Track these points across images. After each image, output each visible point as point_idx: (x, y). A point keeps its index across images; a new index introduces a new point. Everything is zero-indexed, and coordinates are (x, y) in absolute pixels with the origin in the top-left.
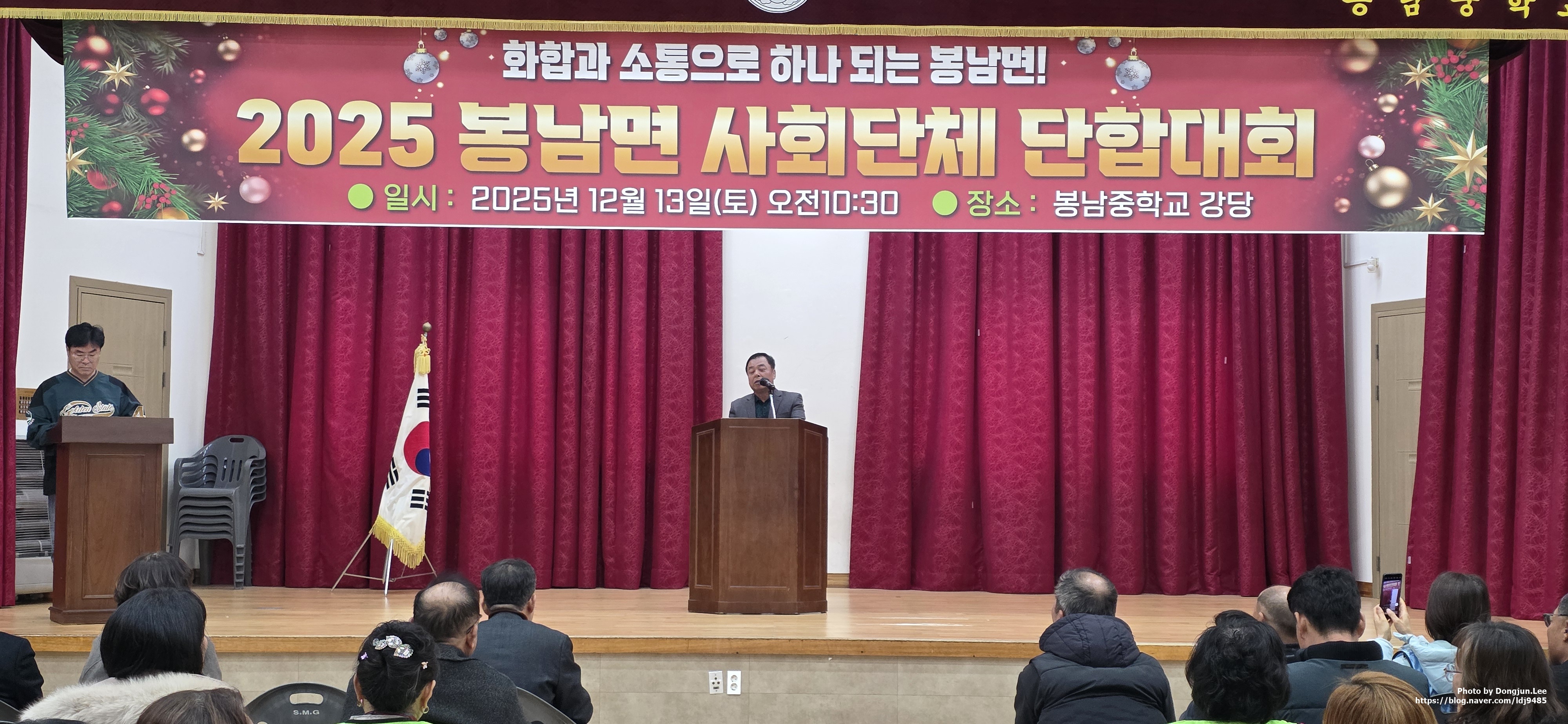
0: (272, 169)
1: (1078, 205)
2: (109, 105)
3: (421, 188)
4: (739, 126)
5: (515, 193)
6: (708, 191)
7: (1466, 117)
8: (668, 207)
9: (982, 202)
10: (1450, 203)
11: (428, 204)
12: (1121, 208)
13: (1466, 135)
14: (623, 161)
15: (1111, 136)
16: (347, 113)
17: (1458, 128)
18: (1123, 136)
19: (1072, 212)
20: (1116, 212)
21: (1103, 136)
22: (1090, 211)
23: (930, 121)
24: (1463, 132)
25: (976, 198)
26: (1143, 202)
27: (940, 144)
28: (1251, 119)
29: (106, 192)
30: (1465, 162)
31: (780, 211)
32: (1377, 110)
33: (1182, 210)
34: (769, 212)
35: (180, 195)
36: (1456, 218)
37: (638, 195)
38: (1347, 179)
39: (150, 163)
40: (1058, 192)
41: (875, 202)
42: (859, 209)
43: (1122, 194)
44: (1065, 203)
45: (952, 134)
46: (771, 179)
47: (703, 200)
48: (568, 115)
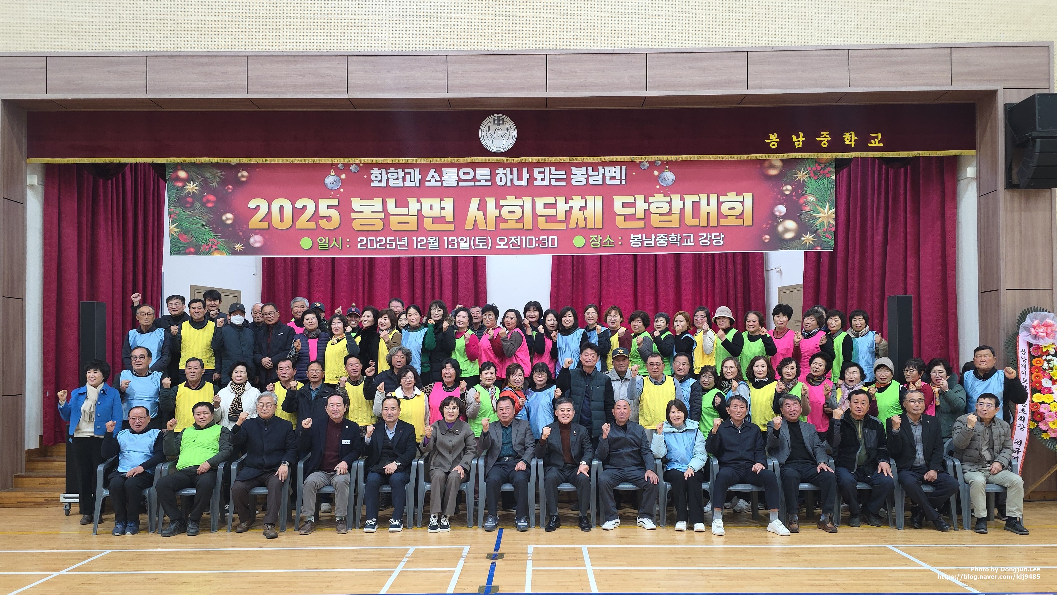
0: (265, 231)
1: (641, 241)
2: (188, 203)
3: (334, 239)
4: (482, 207)
5: (378, 240)
6: (468, 238)
7: (824, 195)
8: (450, 246)
9: (597, 240)
10: (817, 236)
11: (338, 246)
12: (662, 242)
13: (825, 204)
14: (428, 225)
15: (657, 208)
16: (299, 204)
17: (821, 201)
18: (662, 208)
19: (639, 244)
20: (659, 244)
21: (653, 208)
22: (647, 244)
23: (571, 203)
24: (823, 202)
25: (594, 239)
26: (672, 239)
27: (576, 214)
28: (722, 199)
29: (187, 243)
30: (824, 216)
31: (502, 247)
32: (782, 193)
33: (690, 242)
34: (497, 247)
35: (222, 244)
36: (820, 243)
37: (436, 240)
38: (768, 226)
39: (208, 230)
40: (632, 235)
41: (546, 241)
42: (539, 245)
43: (662, 235)
44: (635, 240)
45: (582, 208)
46: (497, 231)
47: (466, 242)
48: (402, 203)
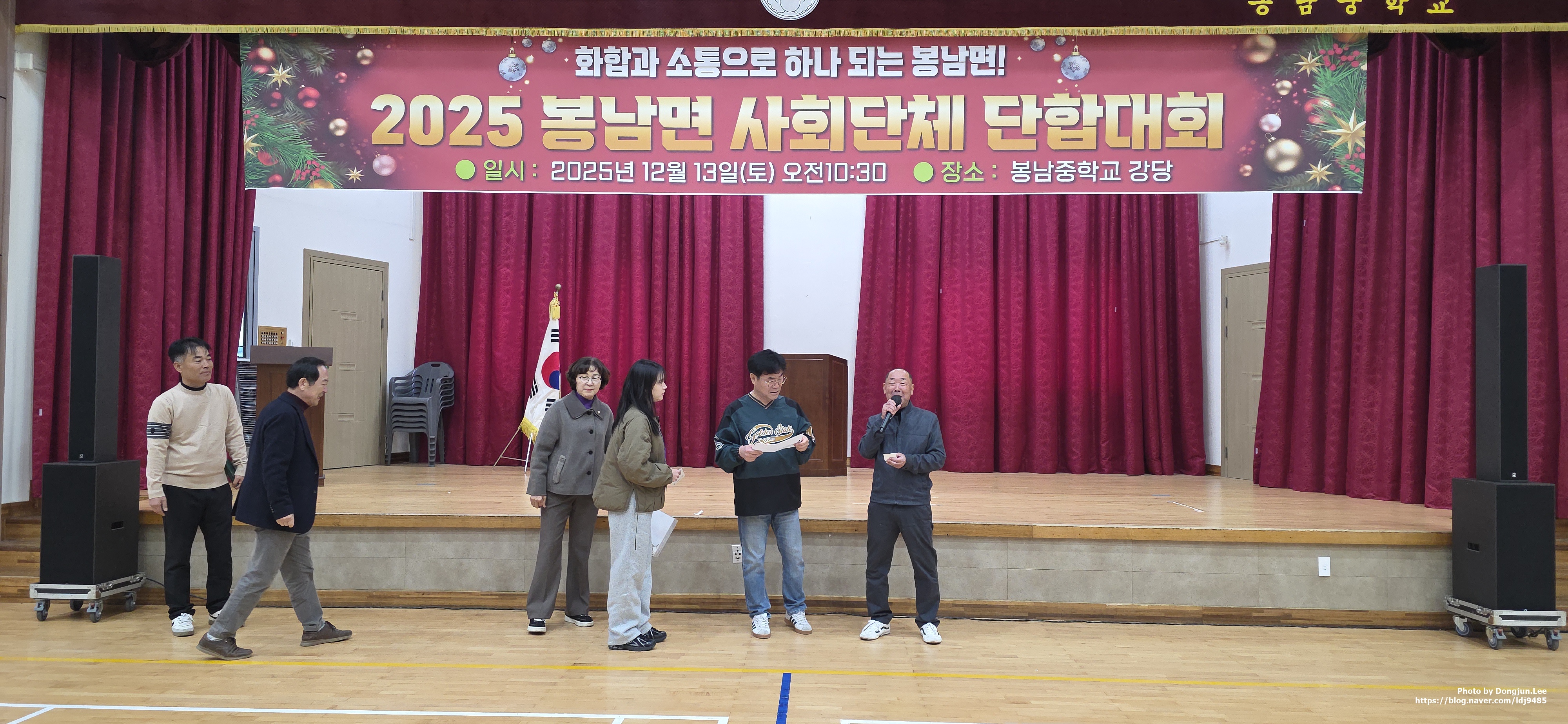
0: (398, 149)
1: (1030, 172)
2: (274, 100)
3: (512, 163)
4: (760, 112)
5: (585, 167)
6: (736, 164)
7: (1348, 98)
8: (705, 177)
9: (953, 171)
10: (1336, 167)
11: (517, 176)
12: (1066, 175)
13: (1349, 112)
14: (669, 141)
15: (1057, 117)
16: (456, 105)
17: (1342, 107)
18: (1067, 116)
19: (1025, 178)
20: (1061, 178)
21: (1051, 117)
22: (1040, 178)
23: (912, 107)
24: (1346, 110)
25: (948, 167)
26: (1083, 170)
27: (920, 125)
28: (1171, 102)
29: (271, 167)
30: (1348, 134)
31: (792, 180)
32: (1275, 94)
33: (1115, 176)
34: (784, 180)
35: (327, 169)
36: (1340, 179)
37: (681, 167)
38: (1250, 149)
39: (305, 145)
40: (1014, 162)
41: (867, 171)
42: (855, 177)
43: (1066, 164)
44: (1020, 171)
45: (931, 116)
46: (785, 153)
47: (732, 171)
48: (626, 105)
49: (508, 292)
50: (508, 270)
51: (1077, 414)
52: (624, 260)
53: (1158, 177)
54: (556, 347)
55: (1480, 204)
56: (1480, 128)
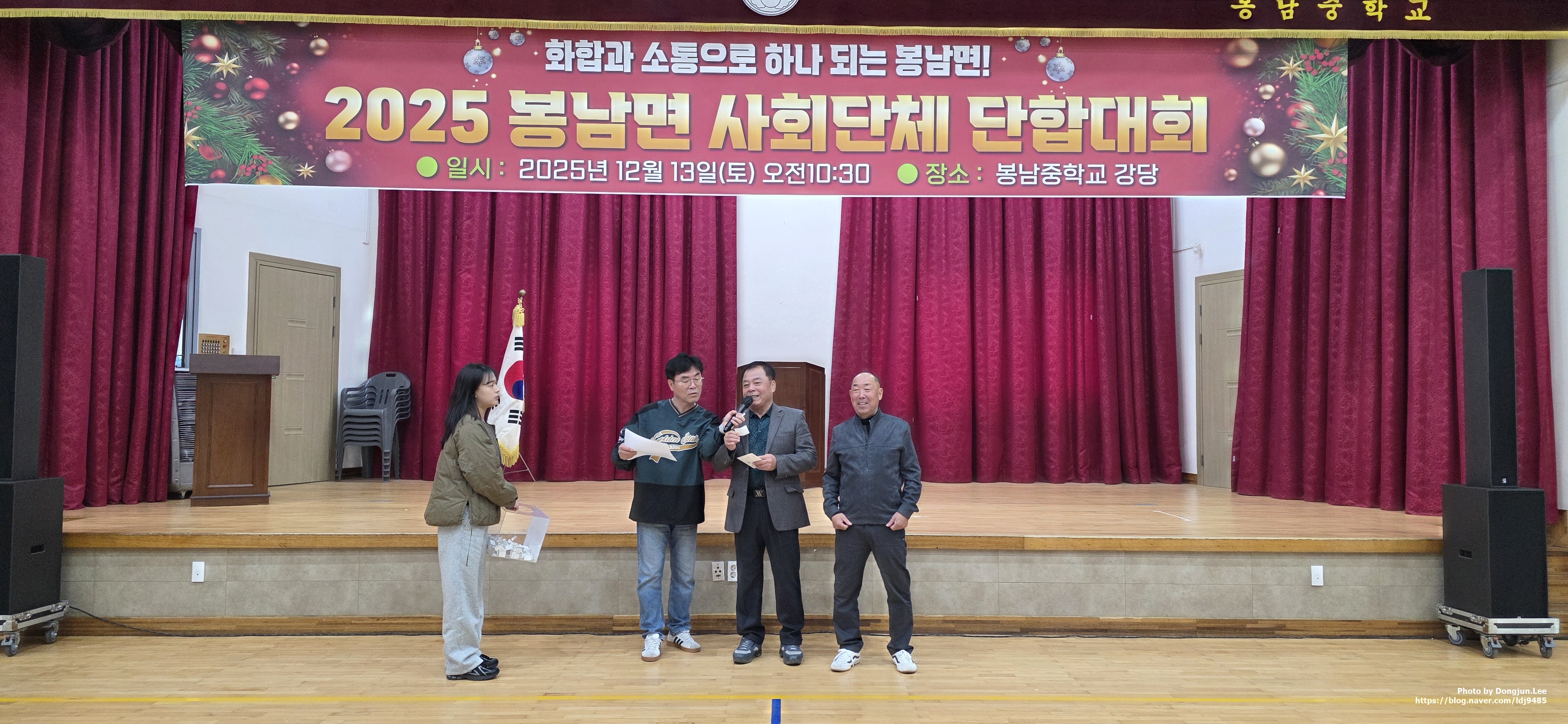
0: (354, 144)
1: (1016, 175)
2: (218, 91)
3: (478, 160)
4: (740, 110)
5: (556, 165)
6: (714, 164)
7: (1330, 103)
8: (682, 177)
9: (938, 173)
11: (483, 173)
12: (1051, 178)
13: (1331, 117)
14: (645, 140)
15: (1042, 119)
16: (417, 99)
17: (1324, 111)
18: (1052, 119)
19: (1011, 181)
20: (1047, 180)
21: (1036, 119)
22: (1025, 180)
23: (896, 107)
24: (1328, 115)
26: (1069, 172)
27: (904, 124)
28: (1156, 105)
29: (213, 162)
30: (1331, 139)
31: (773, 180)
32: (1258, 98)
33: (1101, 179)
34: (764, 181)
35: (275, 165)
36: (1323, 185)
37: (657, 167)
38: (1235, 153)
39: (251, 139)
40: (1000, 165)
41: (850, 173)
42: (838, 179)
43: (1051, 166)
44: (1006, 173)
45: (915, 117)
46: (765, 154)
47: (710, 171)
48: (599, 100)
49: (468, 297)
50: (469, 276)
51: (1054, 422)
52: (591, 266)
53: (1144, 180)
54: (520, 356)
55: (1454, 210)
56: (1453, 136)
